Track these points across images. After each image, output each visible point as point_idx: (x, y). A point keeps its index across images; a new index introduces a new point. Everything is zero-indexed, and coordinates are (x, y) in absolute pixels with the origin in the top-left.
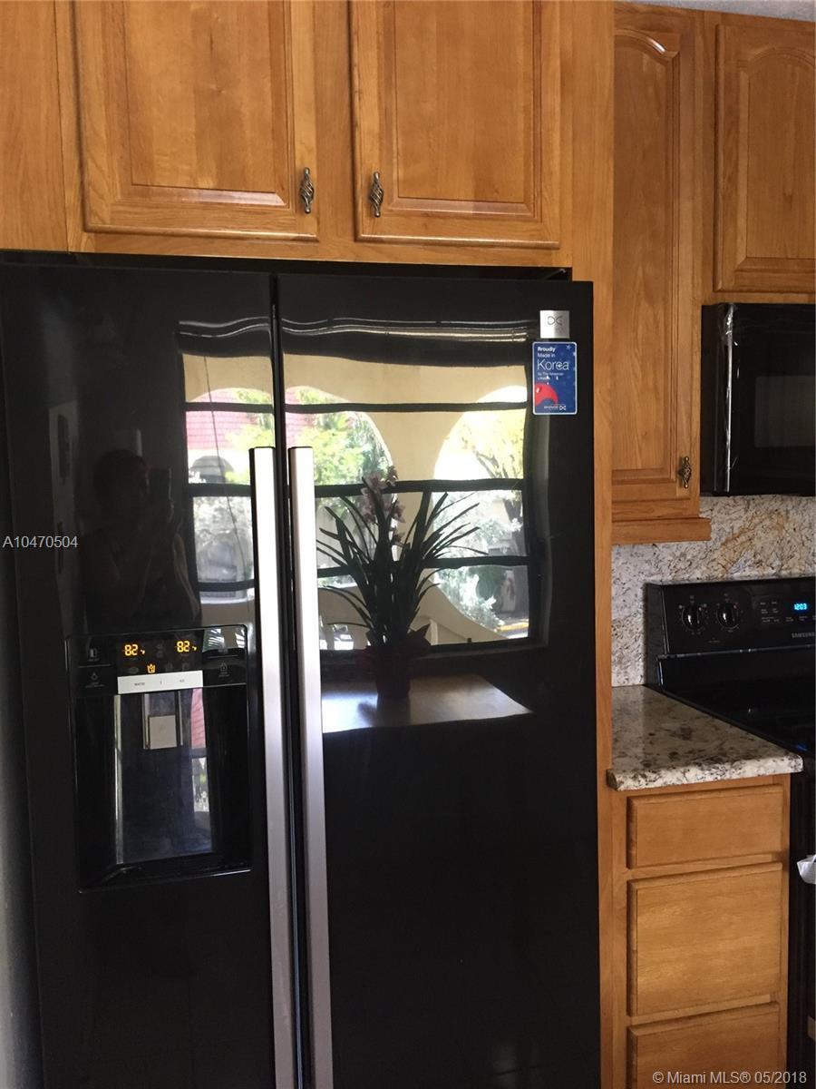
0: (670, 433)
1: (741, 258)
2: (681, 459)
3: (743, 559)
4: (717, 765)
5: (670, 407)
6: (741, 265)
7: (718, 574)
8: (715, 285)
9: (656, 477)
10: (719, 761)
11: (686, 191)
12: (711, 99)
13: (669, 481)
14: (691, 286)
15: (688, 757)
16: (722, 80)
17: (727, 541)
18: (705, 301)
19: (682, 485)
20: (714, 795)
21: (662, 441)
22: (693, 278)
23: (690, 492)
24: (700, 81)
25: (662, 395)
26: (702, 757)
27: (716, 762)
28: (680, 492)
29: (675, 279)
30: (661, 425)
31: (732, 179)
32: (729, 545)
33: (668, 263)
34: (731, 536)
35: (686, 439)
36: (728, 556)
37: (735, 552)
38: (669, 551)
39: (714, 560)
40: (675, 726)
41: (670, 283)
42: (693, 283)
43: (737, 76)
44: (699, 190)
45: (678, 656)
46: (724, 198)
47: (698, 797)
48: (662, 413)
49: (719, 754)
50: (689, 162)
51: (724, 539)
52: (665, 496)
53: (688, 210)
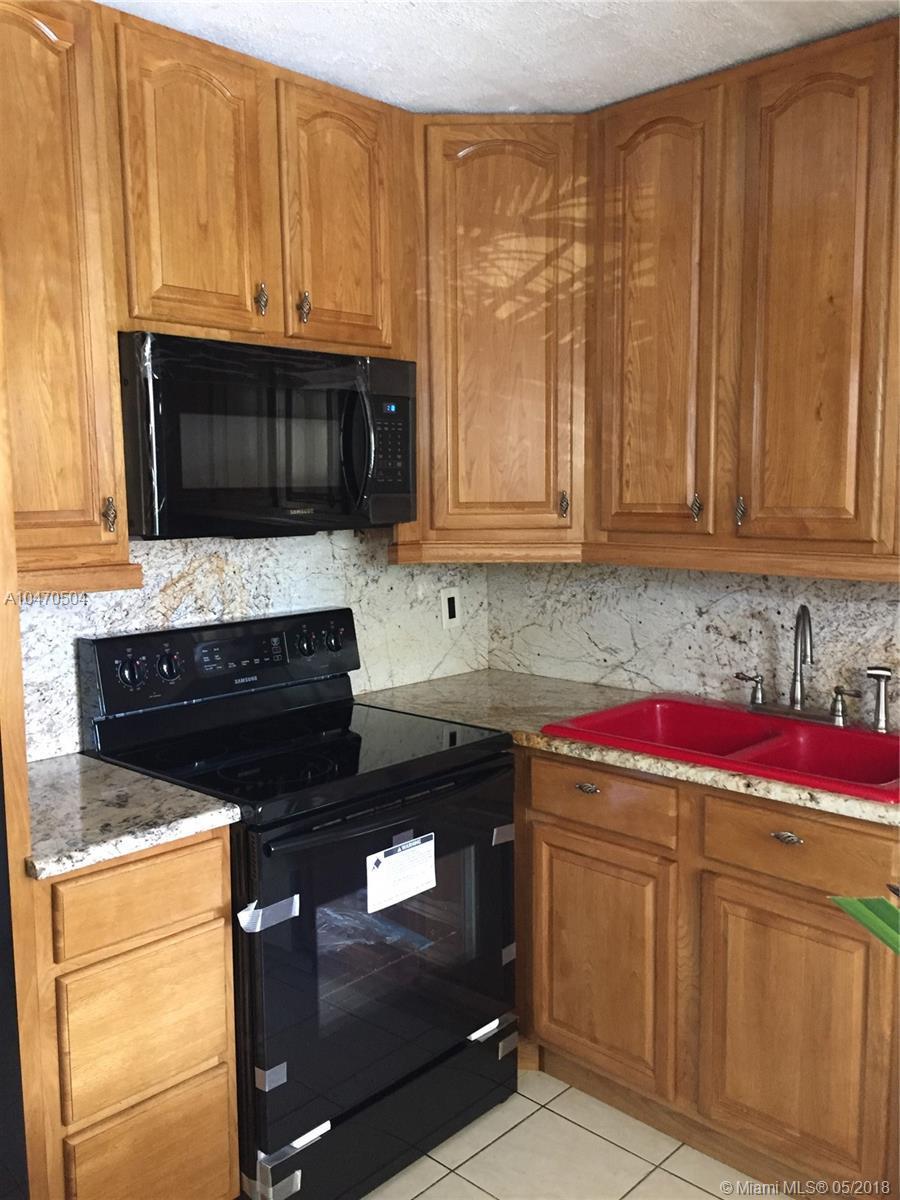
0: (89, 472)
1: (157, 285)
2: (104, 500)
3: (183, 606)
4: (153, 830)
5: (88, 441)
6: (158, 291)
7: (158, 623)
8: (130, 311)
9: (78, 519)
10: (155, 825)
11: (90, 201)
12: (114, 103)
13: (92, 524)
14: (103, 308)
15: (121, 827)
16: (124, 87)
17: (166, 587)
18: (121, 327)
19: (108, 529)
20: (150, 862)
21: (81, 479)
22: (105, 300)
23: (118, 536)
24: (99, 82)
25: (78, 427)
26: (137, 824)
27: (151, 827)
28: (106, 537)
29: (85, 299)
30: (80, 464)
31: (142, 197)
32: (169, 592)
33: (75, 279)
34: (169, 582)
35: (109, 477)
36: (167, 602)
37: (175, 598)
38: (102, 601)
39: (153, 608)
40: (109, 794)
41: (79, 300)
42: (106, 306)
43: (141, 85)
44: (106, 203)
45: (117, 715)
46: (134, 215)
47: (132, 868)
48: (79, 449)
49: (156, 817)
50: (92, 170)
51: (162, 585)
52: (89, 541)
53: (95, 223)
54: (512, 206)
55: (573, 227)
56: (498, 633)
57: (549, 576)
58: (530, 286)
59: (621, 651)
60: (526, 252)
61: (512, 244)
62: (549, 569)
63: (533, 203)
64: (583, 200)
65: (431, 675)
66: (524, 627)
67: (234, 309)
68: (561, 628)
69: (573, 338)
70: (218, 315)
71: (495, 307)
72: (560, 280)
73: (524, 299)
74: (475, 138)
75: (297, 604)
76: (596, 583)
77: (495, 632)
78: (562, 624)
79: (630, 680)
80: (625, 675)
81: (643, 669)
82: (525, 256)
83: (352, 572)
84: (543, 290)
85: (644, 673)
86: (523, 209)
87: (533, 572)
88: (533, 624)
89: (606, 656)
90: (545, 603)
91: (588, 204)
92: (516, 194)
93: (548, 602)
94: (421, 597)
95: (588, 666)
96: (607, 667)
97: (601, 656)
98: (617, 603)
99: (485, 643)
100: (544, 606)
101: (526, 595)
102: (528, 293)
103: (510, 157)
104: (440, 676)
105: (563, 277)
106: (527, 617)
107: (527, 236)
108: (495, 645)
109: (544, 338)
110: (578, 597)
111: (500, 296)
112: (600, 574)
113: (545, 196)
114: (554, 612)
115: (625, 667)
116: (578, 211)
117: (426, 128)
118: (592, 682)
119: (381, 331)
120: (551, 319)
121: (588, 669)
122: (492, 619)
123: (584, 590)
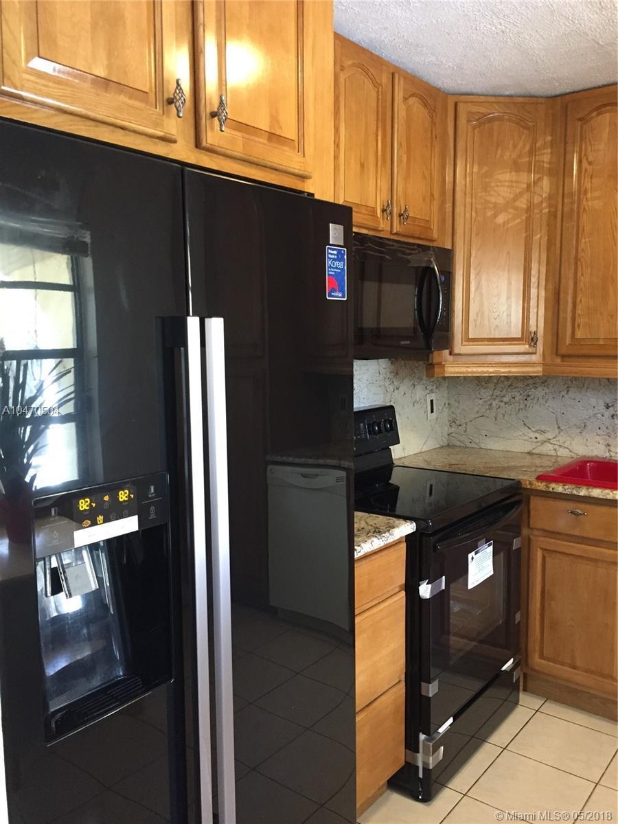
1: (341, 201)
31: (338, 146)
54: (508, 154)
55: (543, 166)
56: (455, 423)
57: (495, 386)
58: (518, 204)
59: (548, 431)
60: (516, 182)
61: (507, 176)
62: (495, 381)
63: (521, 152)
64: (549, 151)
65: (421, 449)
66: (475, 418)
67: (371, 215)
68: (504, 418)
69: (540, 237)
70: (367, 220)
71: (495, 216)
72: (536, 202)
73: (512, 211)
74: (487, 110)
75: (363, 403)
76: (531, 389)
77: (453, 422)
78: (504, 416)
79: (555, 450)
80: (551, 447)
81: (564, 442)
82: (514, 184)
83: (387, 383)
84: (525, 206)
85: (565, 445)
86: (514, 156)
87: (483, 383)
88: (483, 416)
89: (537, 435)
90: (492, 403)
91: (551, 153)
92: (511, 146)
93: (494, 403)
94: (418, 399)
95: (523, 442)
96: (537, 442)
97: (533, 435)
98: (546, 402)
99: (446, 429)
100: (490, 405)
101: (477, 398)
102: (515, 208)
103: (508, 123)
104: (427, 449)
105: (537, 199)
106: (478, 412)
107: (516, 171)
108: (453, 430)
109: (524, 235)
110: (517, 399)
111: (498, 209)
112: (534, 384)
113: (527, 148)
114: (499, 408)
115: (551, 441)
116: (546, 157)
117: (456, 105)
118: (526, 451)
119: (432, 230)
120: (528, 225)
121: (524, 444)
122: (450, 413)
123: (521, 394)
